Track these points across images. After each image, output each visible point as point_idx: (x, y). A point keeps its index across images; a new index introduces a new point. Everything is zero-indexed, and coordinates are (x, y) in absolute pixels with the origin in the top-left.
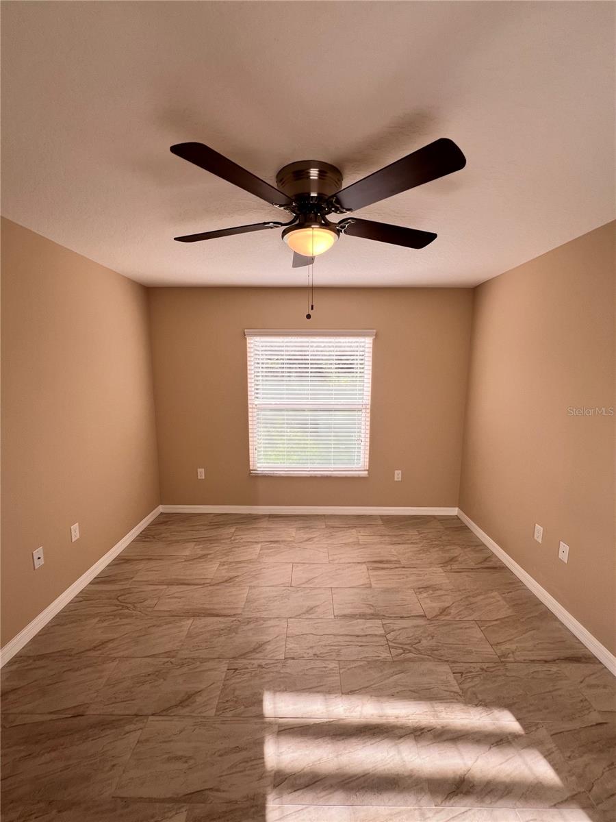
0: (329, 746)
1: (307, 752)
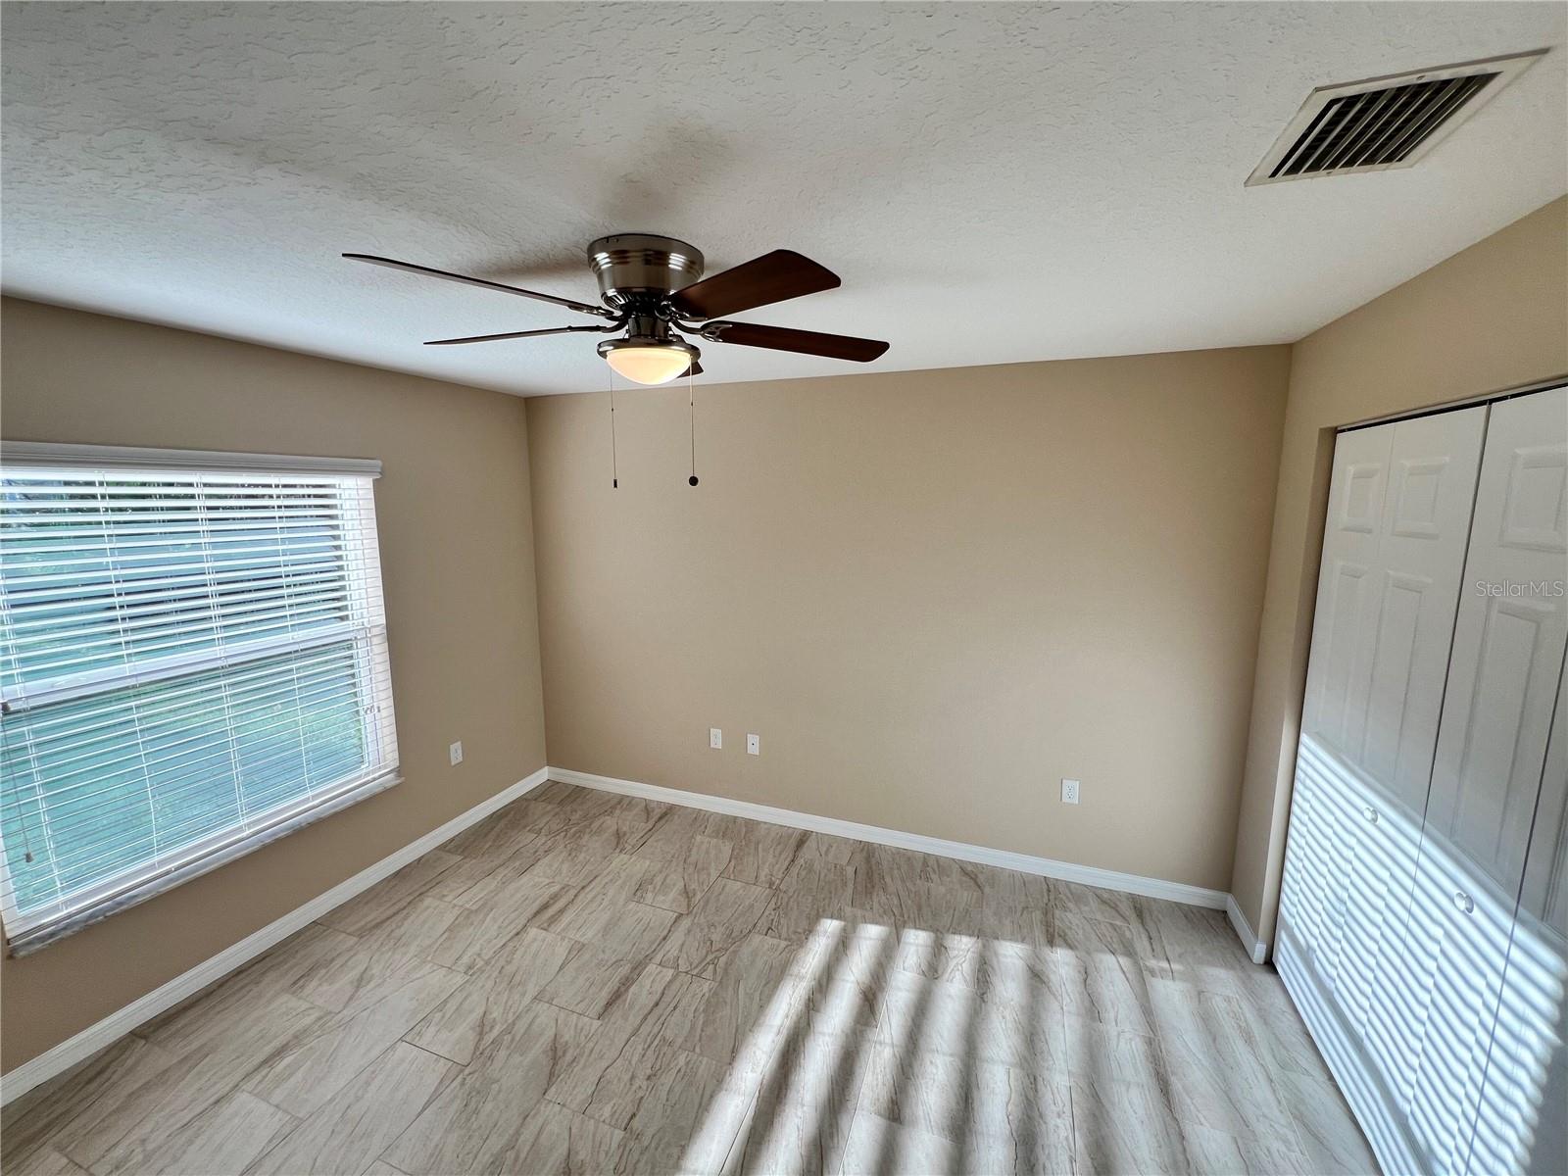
0: (787, 1111)
1: (784, 1143)
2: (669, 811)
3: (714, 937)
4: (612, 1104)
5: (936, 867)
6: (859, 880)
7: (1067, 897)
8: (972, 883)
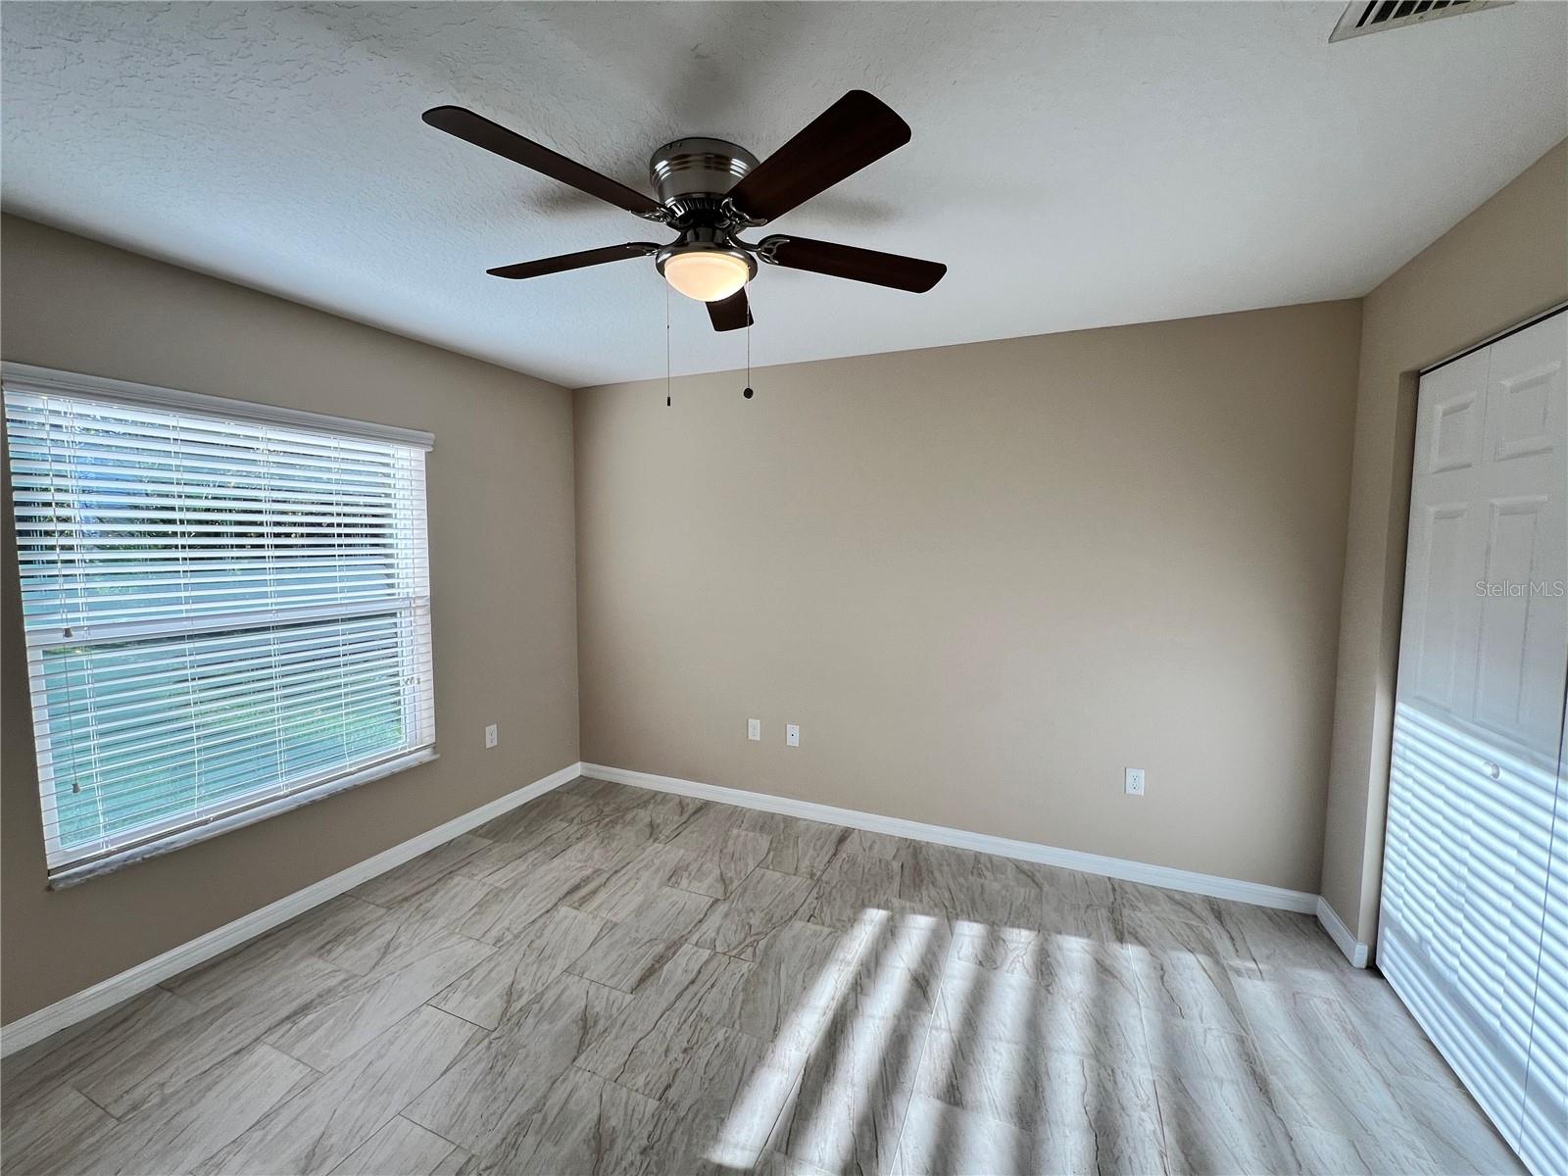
0: (836, 1089)
1: (834, 1121)
2: (704, 807)
3: (752, 922)
4: (645, 1074)
5: (989, 865)
6: (906, 873)
7: (1135, 897)
8: (1029, 881)
